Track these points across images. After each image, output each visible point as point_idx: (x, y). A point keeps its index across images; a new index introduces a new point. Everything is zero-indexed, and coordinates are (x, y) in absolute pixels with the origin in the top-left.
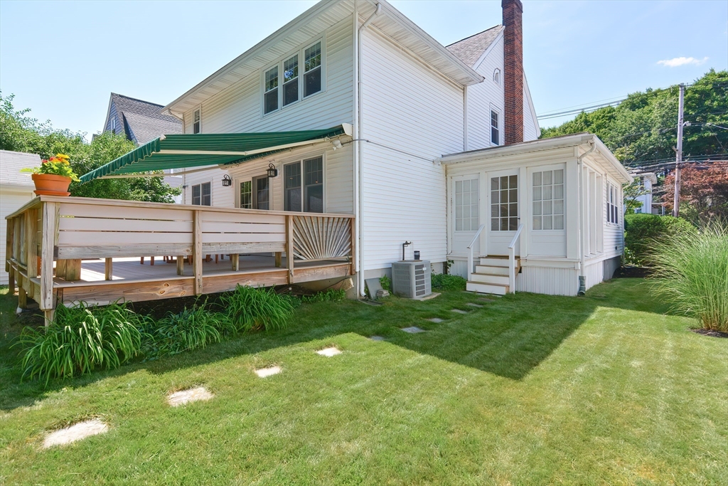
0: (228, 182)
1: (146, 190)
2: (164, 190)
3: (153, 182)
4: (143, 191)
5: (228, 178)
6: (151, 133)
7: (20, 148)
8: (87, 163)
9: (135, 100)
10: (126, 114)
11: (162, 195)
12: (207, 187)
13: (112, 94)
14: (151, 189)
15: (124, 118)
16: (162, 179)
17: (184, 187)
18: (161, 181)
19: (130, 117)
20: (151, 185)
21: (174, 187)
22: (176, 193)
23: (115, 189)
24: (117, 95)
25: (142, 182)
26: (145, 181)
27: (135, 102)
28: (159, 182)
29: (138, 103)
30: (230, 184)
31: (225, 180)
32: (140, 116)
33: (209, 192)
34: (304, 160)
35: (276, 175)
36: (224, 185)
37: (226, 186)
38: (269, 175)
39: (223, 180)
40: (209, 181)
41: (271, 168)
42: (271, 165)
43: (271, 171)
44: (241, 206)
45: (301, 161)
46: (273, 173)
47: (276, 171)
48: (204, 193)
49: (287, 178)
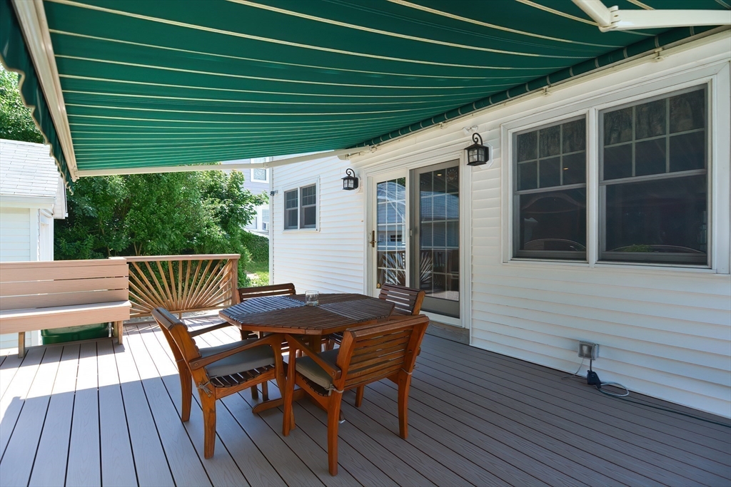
0: (352, 181)
1: (222, 199)
2: (243, 199)
3: (231, 187)
4: (218, 200)
5: (352, 175)
11: (241, 205)
12: (309, 193)
14: (228, 197)
16: (241, 184)
17: (273, 193)
18: (240, 186)
20: (228, 192)
21: (255, 194)
22: (258, 202)
25: (217, 188)
26: (221, 188)
28: (238, 188)
30: (356, 185)
31: (349, 178)
33: (313, 200)
34: (600, 111)
35: (487, 158)
36: (345, 189)
37: (349, 189)
38: (471, 161)
39: (344, 179)
40: (314, 183)
41: (476, 142)
42: (476, 136)
43: (476, 151)
44: (378, 227)
45: (585, 115)
46: (476, 157)
47: (486, 150)
48: (304, 202)
49: (521, 164)
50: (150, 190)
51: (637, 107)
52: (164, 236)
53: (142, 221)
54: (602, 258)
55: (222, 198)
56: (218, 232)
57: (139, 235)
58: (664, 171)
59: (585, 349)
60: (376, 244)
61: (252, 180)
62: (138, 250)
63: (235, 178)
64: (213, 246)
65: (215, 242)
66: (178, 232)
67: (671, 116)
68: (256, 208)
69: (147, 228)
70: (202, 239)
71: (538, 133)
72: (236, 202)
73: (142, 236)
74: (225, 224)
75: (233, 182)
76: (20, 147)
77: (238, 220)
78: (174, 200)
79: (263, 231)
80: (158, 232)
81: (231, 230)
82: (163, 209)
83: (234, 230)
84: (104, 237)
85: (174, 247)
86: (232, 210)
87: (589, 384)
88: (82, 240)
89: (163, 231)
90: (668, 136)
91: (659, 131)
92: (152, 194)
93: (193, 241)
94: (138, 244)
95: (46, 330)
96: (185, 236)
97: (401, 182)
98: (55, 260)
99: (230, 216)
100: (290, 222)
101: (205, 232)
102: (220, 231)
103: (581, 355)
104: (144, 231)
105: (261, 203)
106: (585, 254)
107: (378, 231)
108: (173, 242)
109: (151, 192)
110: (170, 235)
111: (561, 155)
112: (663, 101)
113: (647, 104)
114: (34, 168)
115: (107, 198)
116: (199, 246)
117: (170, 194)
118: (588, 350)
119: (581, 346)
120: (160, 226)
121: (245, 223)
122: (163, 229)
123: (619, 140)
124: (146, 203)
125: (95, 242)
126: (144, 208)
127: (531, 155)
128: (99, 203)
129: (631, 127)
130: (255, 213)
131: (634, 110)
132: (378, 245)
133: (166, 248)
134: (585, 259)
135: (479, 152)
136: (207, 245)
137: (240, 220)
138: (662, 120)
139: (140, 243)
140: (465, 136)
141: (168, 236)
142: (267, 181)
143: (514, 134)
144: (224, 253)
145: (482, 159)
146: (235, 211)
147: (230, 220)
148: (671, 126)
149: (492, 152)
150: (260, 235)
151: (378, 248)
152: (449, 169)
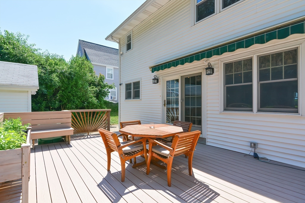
2: (105, 86)
3: (99, 81)
5: (156, 78)
6: (97, 58)
7: (31, 63)
8: (66, 71)
9: (89, 42)
10: (85, 49)
11: (104, 89)
12: (137, 85)
13: (79, 40)
14: (98, 85)
15: (85, 51)
16: (104, 80)
17: (120, 85)
18: (103, 81)
19: (87, 50)
20: (98, 83)
21: (109, 85)
22: (111, 87)
23: (81, 86)
24: (81, 40)
25: (94, 82)
27: (89, 44)
28: (102, 82)
29: (91, 44)
30: (158, 82)
31: (155, 79)
32: (92, 50)
33: (139, 88)
34: (258, 56)
35: (213, 73)
36: (153, 83)
37: (155, 83)
38: (207, 73)
39: (153, 79)
40: (139, 80)
41: (209, 66)
42: (209, 64)
43: (209, 70)
44: (167, 98)
45: (252, 57)
46: (209, 72)
47: (213, 69)
48: (134, 88)
49: (226, 75)
50: (69, 83)
51: (272, 55)
52: (74, 102)
53: (65, 96)
54: (259, 111)
55: (96, 86)
56: (95, 100)
57: (64, 101)
58: (282, 79)
59: (252, 144)
60: (166, 105)
61: (107, 78)
62: (62, 108)
63: (101, 78)
64: (93, 106)
65: (94, 104)
66: (79, 100)
67: (284, 58)
68: (110, 90)
69: (67, 98)
70: (89, 103)
71: (234, 63)
72: (101, 88)
73: (65, 102)
74: (97, 97)
75: (100, 80)
76: (21, 66)
77: (102, 95)
78: (78, 87)
79: (111, 100)
80: (71, 100)
81: (100, 99)
82: (73, 91)
83: (101, 99)
84: (49, 102)
85: (77, 107)
86: (100, 91)
87: (254, 157)
88: (41, 104)
89: (73, 100)
90: (283, 66)
91: (280, 64)
92: (69, 85)
93: (84, 104)
94: (63, 105)
95: (40, 139)
96: (82, 102)
97: (177, 80)
98: (32, 111)
99: (99, 94)
100: (128, 96)
101: (90, 100)
102: (96, 100)
103: (251, 147)
104: (65, 100)
105: (112, 88)
106: (252, 109)
107: (167, 100)
108: (77, 104)
109: (69, 84)
110: (76, 101)
111: (243, 72)
112: (282, 53)
113: (275, 54)
114: (28, 74)
115: (51, 86)
116: (87, 106)
117: (77, 85)
118: (254, 145)
119: (251, 143)
120: (72, 98)
121: (105, 96)
122: (73, 99)
123: (265, 67)
124: (67, 88)
125: (46, 104)
126: (66, 90)
127: (231, 71)
128: (48, 88)
129: (270, 62)
130: (109, 92)
131: (271, 56)
132: (167, 105)
133: (74, 107)
134: (252, 111)
135: (210, 70)
136: (91, 105)
137: (103, 95)
138: (281, 60)
139: (64, 105)
140: (204, 63)
141: (75, 102)
142: (113, 79)
143: (224, 63)
144: (97, 109)
145: (211, 73)
146: (101, 91)
147: (100, 95)
148: (284, 62)
149: (215, 70)
150: (110, 101)
151: (167, 107)
152: (197, 76)
